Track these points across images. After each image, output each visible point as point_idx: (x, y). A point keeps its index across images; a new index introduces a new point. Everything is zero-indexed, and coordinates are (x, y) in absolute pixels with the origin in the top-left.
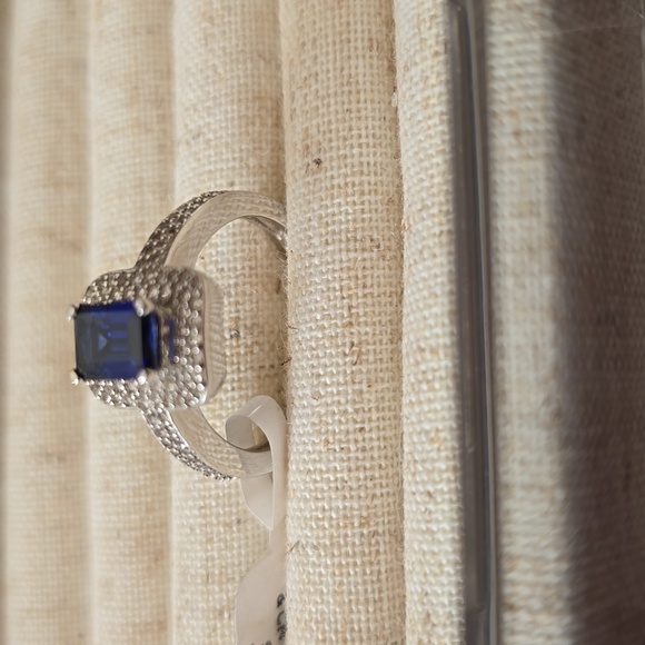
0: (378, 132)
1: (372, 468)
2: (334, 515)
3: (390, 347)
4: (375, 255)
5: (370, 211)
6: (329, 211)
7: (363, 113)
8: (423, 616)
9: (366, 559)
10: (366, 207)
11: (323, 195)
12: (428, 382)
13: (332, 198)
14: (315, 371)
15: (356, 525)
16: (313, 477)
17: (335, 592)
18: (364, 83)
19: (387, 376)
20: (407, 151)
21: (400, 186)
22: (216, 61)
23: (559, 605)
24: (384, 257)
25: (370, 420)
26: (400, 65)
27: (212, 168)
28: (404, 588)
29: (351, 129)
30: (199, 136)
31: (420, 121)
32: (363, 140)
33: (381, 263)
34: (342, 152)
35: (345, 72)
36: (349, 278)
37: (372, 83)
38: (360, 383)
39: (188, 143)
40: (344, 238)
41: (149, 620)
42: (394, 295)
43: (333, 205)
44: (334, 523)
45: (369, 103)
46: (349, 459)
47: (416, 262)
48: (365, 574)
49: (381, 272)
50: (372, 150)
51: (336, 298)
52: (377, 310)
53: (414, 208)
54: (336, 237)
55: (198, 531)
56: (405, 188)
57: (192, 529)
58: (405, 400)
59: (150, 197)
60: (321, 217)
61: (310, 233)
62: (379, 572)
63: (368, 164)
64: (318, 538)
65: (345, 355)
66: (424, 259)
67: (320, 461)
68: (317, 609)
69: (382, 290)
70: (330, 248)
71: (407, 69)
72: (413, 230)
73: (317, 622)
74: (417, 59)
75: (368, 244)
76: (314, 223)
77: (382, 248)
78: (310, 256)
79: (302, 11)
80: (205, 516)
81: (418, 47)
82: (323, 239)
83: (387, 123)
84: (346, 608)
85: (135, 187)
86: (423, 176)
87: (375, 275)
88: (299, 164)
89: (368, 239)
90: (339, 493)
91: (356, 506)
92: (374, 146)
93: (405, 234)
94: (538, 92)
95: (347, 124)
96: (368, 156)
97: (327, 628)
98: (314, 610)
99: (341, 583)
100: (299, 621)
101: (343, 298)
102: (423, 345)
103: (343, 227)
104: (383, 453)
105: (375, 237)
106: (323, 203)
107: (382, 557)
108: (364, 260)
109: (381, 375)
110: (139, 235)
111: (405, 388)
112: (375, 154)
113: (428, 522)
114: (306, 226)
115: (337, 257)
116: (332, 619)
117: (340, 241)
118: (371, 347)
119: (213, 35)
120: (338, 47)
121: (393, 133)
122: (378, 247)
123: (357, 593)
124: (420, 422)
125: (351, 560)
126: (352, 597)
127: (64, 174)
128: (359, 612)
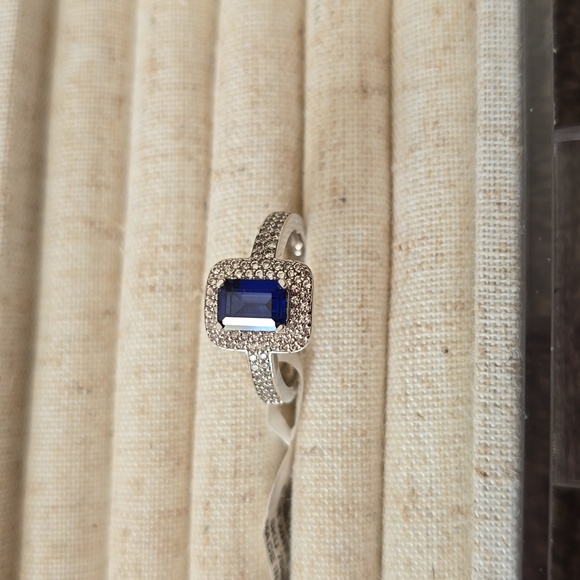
1: (370, 399)
2: (345, 428)
3: (383, 323)
4: (377, 264)
6: (351, 232)
8: (408, 491)
9: (363, 457)
10: (374, 232)
11: (346, 222)
12: (422, 345)
13: (353, 225)
14: (336, 335)
15: (359, 435)
16: (331, 403)
17: (343, 478)
22: (261, 121)
25: (370, 368)
27: (254, 193)
30: (243, 169)
31: (422, 185)
33: (380, 269)
34: (360, 196)
36: (363, 276)
38: (366, 344)
39: (232, 174)
40: (360, 251)
41: (171, 508)
43: (353, 229)
44: (345, 433)
46: (356, 393)
48: (362, 467)
49: (380, 275)
54: (355, 250)
55: (229, 441)
57: (223, 440)
59: (189, 206)
60: (344, 236)
61: (335, 245)
62: (370, 466)
64: (332, 443)
65: (358, 325)
66: (423, 269)
67: (336, 393)
68: (329, 490)
70: (351, 256)
73: (329, 499)
75: (374, 256)
76: (340, 239)
78: (335, 260)
79: (335, 100)
80: (236, 430)
81: (423, 139)
82: (346, 250)
84: (350, 489)
85: (179, 197)
86: (424, 218)
87: (377, 276)
88: (327, 200)
89: (374, 253)
90: (349, 414)
91: (359, 422)
95: (364, 179)
97: (336, 502)
98: (326, 491)
99: (347, 473)
102: (419, 323)
103: (360, 243)
105: (378, 252)
106: (346, 227)
107: (372, 456)
108: (372, 266)
109: (377, 340)
110: (180, 231)
113: (416, 432)
114: (331, 240)
115: (355, 262)
116: (340, 497)
117: (358, 252)
119: (258, 103)
123: (357, 479)
124: (413, 370)
125: (354, 458)
126: (355, 482)
127: (103, 179)
128: (358, 491)
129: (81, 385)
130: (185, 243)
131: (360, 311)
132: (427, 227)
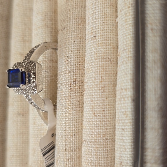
0: (112, 29)
1: (107, 121)
2: (96, 134)
3: (113, 88)
4: (109, 63)
5: (108, 51)
6: (97, 50)
7: (108, 23)
8: (120, 163)
9: (104, 146)
10: (107, 49)
11: (96, 46)
12: (124, 98)
13: (98, 47)
14: (92, 94)
15: (102, 136)
16: (91, 123)
17: (95, 155)
18: (109, 15)
19: (111, 96)
20: (120, 34)
21: (118, 44)
23: (159, 162)
24: (112, 63)
25: (106, 108)
26: (119, 10)
28: (115, 155)
29: (104, 28)
31: (124, 26)
32: (108, 31)
33: (111, 65)
34: (101, 34)
35: (103, 12)
36: (102, 69)
37: (111, 15)
38: (104, 97)
40: (101, 58)
42: (114, 74)
43: (98, 49)
44: (96, 136)
45: (110, 21)
46: (100, 118)
47: (121, 65)
48: (104, 150)
49: (111, 67)
50: (110, 34)
51: (98, 74)
52: (109, 77)
53: (121, 50)
54: (99, 57)
56: (119, 44)
58: (117, 103)
60: (95, 52)
61: (92, 56)
62: (108, 150)
63: (109, 37)
64: (91, 140)
65: (100, 90)
66: (124, 64)
67: (92, 118)
68: (90, 159)
69: (111, 72)
70: (97, 60)
71: (121, 11)
72: (121, 56)
73: (90, 163)
74: (124, 9)
75: (107, 59)
76: (93, 53)
77: (111, 61)
78: (91, 62)
81: (124, 5)
82: (95, 58)
83: (115, 26)
84: (98, 159)
86: (124, 41)
87: (109, 68)
88: (90, 37)
89: (107, 58)
90: (97, 128)
91: (102, 131)
92: (111, 33)
93: (119, 57)
94: (158, 18)
95: (103, 26)
96: (109, 35)
97: (93, 165)
98: (89, 159)
99: (97, 152)
100: (85, 162)
101: (100, 74)
102: (122, 88)
103: (101, 55)
104: (110, 117)
105: (109, 57)
106: (96, 48)
107: (108, 146)
108: (106, 64)
109: (110, 96)
111: (117, 100)
112: (111, 35)
113: (122, 137)
114: (90, 54)
115: (99, 63)
116: (94, 162)
117: (100, 59)
118: (107, 88)
120: (102, 5)
121: (116, 29)
122: (110, 60)
123: (101, 155)
124: (121, 109)
125: (100, 146)
126: (100, 156)
127: (26, 38)
128: (102, 160)
129: (20, 113)
130: (47, 59)
131: (101, 83)
132: (125, 44)
